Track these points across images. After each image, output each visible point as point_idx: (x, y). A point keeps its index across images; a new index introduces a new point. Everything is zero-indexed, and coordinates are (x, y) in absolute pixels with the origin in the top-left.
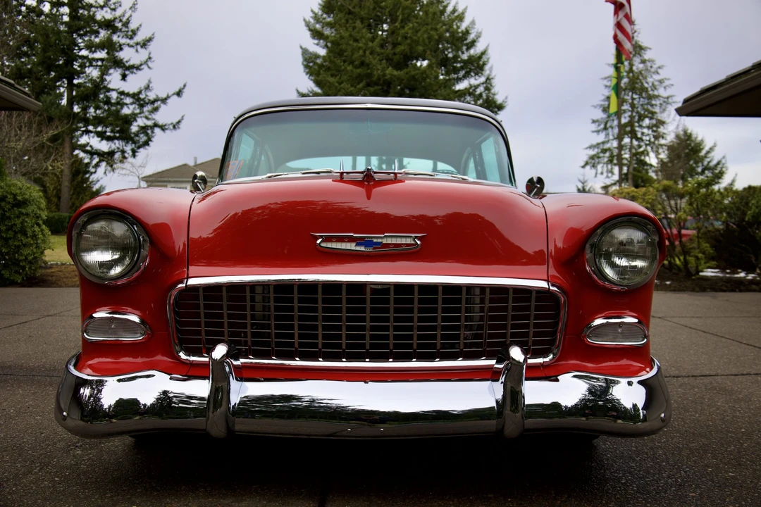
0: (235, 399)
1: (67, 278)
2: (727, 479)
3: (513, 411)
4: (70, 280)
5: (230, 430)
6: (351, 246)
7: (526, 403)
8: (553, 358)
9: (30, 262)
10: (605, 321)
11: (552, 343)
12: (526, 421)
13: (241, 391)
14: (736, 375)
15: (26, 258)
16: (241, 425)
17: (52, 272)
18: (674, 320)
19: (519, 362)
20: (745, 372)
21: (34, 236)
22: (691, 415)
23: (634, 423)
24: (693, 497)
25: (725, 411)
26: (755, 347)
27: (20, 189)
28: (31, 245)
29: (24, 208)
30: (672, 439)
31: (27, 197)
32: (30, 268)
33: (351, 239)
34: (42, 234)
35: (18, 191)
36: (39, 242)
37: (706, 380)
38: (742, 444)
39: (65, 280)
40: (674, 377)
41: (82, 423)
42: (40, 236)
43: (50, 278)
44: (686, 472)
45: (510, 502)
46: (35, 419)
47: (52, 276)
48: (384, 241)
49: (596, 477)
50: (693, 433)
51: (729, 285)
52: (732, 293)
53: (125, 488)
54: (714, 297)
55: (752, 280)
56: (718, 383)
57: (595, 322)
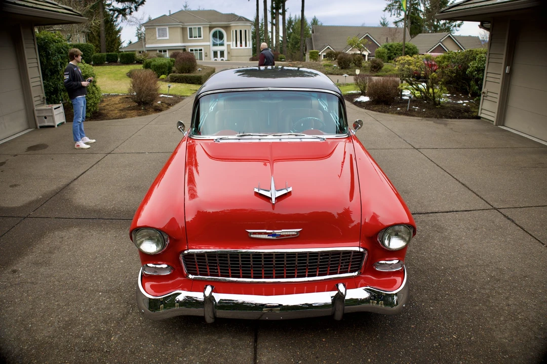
0: (217, 301)
1: (112, 110)
2: (429, 313)
4: (114, 112)
5: (215, 318)
6: (266, 237)
7: (346, 299)
9: (94, 106)
10: (384, 262)
14: (447, 212)
17: (104, 106)
18: (425, 152)
20: (451, 210)
21: (93, 93)
22: (422, 254)
24: (413, 328)
25: (437, 249)
28: (93, 98)
32: (93, 109)
33: (265, 233)
34: (97, 91)
36: (96, 95)
37: (433, 217)
38: (440, 280)
39: (111, 112)
43: (103, 112)
47: (104, 110)
48: (282, 234)
50: (421, 271)
51: (454, 113)
52: (455, 120)
53: (171, 327)
54: (446, 125)
55: (466, 106)
56: (438, 220)
57: (380, 262)
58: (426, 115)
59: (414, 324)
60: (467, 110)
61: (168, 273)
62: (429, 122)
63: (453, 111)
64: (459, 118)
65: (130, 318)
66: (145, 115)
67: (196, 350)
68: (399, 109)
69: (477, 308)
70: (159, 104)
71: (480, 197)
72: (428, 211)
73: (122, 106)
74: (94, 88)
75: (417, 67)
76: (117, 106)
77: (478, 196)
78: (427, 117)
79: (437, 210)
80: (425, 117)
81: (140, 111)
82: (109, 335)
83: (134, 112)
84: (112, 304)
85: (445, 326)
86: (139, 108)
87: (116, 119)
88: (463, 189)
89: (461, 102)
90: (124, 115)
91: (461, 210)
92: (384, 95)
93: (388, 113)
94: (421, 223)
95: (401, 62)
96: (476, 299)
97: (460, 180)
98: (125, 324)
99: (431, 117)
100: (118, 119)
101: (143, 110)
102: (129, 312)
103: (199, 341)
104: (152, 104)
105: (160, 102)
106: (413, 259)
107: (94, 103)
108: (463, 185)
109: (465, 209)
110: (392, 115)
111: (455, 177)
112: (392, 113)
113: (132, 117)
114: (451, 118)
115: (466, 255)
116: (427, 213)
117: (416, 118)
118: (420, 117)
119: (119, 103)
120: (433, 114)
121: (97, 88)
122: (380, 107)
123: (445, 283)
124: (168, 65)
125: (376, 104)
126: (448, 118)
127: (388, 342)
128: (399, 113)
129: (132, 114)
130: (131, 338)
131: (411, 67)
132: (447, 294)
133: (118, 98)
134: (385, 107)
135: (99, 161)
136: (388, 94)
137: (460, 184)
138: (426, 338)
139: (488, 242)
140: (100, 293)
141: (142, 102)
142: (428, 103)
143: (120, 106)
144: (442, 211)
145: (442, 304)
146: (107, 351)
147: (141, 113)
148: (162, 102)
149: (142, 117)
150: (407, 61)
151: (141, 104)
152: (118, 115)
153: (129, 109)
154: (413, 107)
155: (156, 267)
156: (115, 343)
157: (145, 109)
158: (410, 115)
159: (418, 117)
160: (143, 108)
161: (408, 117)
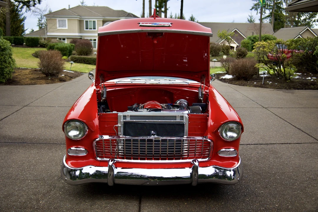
0: (115, 173)
1: (23, 79)
2: (260, 194)
4: (25, 80)
5: (114, 183)
7: (199, 174)
8: (208, 160)
9: (8, 74)
10: (225, 150)
12: (199, 179)
14: (282, 144)
15: (7, 72)
16: (118, 181)
17: (16, 76)
18: (271, 110)
20: (286, 142)
21: (9, 63)
22: (259, 165)
23: (231, 181)
24: (247, 200)
25: (271, 163)
26: (296, 127)
27: (2, 43)
28: (9, 67)
29: (5, 52)
30: (249, 176)
31: (5, 47)
32: (8, 76)
34: (13, 62)
35: (2, 44)
36: (11, 65)
37: (271, 146)
38: (270, 178)
39: (23, 80)
40: (260, 144)
41: (71, 180)
42: (12, 63)
43: (16, 79)
44: (249, 190)
45: (194, 201)
46: (43, 166)
47: (17, 78)
49: (221, 192)
50: (257, 173)
51: (301, 86)
52: (302, 90)
53: (82, 196)
54: (293, 93)
55: (313, 81)
56: (274, 148)
57: (222, 150)
58: (277, 87)
59: (248, 198)
60: (313, 84)
61: (85, 154)
62: (278, 92)
63: (300, 84)
64: (305, 89)
65: (53, 192)
66: (52, 83)
67: (100, 207)
68: (255, 83)
69: (296, 193)
70: (63, 76)
71: (311, 136)
72: (268, 143)
74: (10, 60)
75: (269, 50)
76: (27, 76)
77: (310, 135)
78: (278, 88)
79: (275, 142)
80: (276, 89)
81: (47, 81)
82: (38, 201)
83: (43, 81)
84: (38, 186)
85: (271, 201)
86: (46, 78)
87: (27, 85)
88: (298, 131)
89: (310, 78)
90: (34, 82)
91: (294, 143)
92: (243, 73)
93: (246, 86)
94: (261, 149)
95: (257, 46)
96: (295, 188)
97: (297, 126)
98: (49, 195)
99: (282, 89)
100: (29, 85)
101: (50, 80)
102: (51, 190)
103: (102, 203)
104: (58, 76)
105: (63, 75)
106: (253, 167)
107: (10, 72)
108: (299, 129)
109: (297, 142)
110: (250, 87)
111: (293, 124)
112: (250, 86)
113: (41, 84)
114: (298, 89)
115: (293, 166)
116: (267, 144)
117: (268, 89)
118: (272, 88)
119: (29, 74)
120: (283, 86)
121: (12, 60)
122: (240, 82)
123: (274, 180)
124: (69, 49)
125: (237, 80)
126: (296, 89)
127: (230, 206)
128: (255, 86)
129: (41, 82)
130: (54, 202)
131: (265, 49)
132: (275, 185)
133: (28, 71)
134: (245, 82)
135: (18, 110)
136: (247, 72)
137: (296, 129)
138: (256, 205)
139: (311, 160)
140: (29, 181)
141: (50, 74)
142: (280, 78)
143: (31, 77)
144: (279, 143)
145: (270, 190)
146: (37, 208)
147: (49, 82)
148: (65, 75)
149: (50, 84)
150: (262, 45)
151: (49, 75)
152: (29, 82)
153: (38, 78)
154: (268, 82)
155: (77, 150)
156: (43, 204)
157: (52, 79)
158: (264, 87)
159: (271, 88)
160: (50, 78)
161: (263, 89)
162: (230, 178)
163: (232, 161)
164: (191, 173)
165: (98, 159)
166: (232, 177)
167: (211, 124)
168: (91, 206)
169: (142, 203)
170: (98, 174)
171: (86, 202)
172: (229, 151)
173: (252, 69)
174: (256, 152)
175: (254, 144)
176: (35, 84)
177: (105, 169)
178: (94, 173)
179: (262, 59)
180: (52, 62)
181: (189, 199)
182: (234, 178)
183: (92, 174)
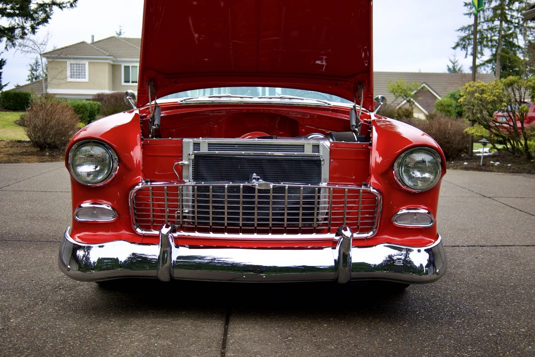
0: (174, 258)
2: (485, 313)
3: (344, 267)
5: (172, 277)
7: (352, 262)
8: (373, 234)
10: (407, 211)
11: (373, 224)
12: (352, 273)
13: (178, 253)
16: (179, 274)
18: (502, 200)
19: (348, 237)
22: (480, 274)
23: (420, 275)
24: (458, 322)
30: (460, 289)
37: (503, 249)
38: (506, 293)
40: (481, 246)
41: (79, 272)
44: (460, 309)
46: (24, 271)
50: (477, 285)
56: (511, 252)
57: (400, 213)
58: (511, 171)
59: (460, 320)
61: (110, 219)
62: (515, 177)
65: (39, 307)
66: (52, 161)
67: (139, 328)
68: (465, 163)
72: (497, 245)
73: (11, 151)
75: (494, 96)
76: (2, 150)
78: (513, 172)
80: (510, 172)
81: (42, 157)
83: (35, 158)
84: (10, 298)
85: (509, 323)
86: (41, 153)
90: (14, 160)
93: (448, 168)
94: (483, 253)
95: (468, 91)
98: (32, 311)
99: (522, 173)
100: (5, 163)
101: (49, 156)
102: (37, 304)
103: (144, 322)
106: (467, 277)
112: (455, 169)
113: (29, 162)
117: (493, 173)
118: (502, 172)
119: (6, 147)
120: (524, 169)
123: (514, 295)
128: (466, 168)
129: (30, 160)
131: (484, 96)
132: (516, 302)
133: (4, 143)
136: (448, 142)
138: (478, 329)
141: (47, 144)
143: (8, 151)
144: (521, 245)
145: (506, 308)
146: (3, 329)
147: (45, 160)
149: (47, 163)
150: (478, 87)
151: (45, 147)
152: (5, 159)
153: (22, 154)
154: (492, 162)
155: (94, 207)
156: (16, 324)
157: (52, 156)
158: (485, 171)
159: (498, 172)
160: (47, 154)
161: (482, 172)
162: (419, 270)
163: (422, 236)
164: (335, 260)
165: (139, 231)
166: (424, 268)
167: (376, 161)
168: (121, 326)
169: (231, 323)
170: (137, 261)
171: (111, 321)
172: (415, 214)
173: (458, 138)
174: (473, 256)
175: (468, 246)
176: (16, 163)
177: (152, 251)
178: (129, 258)
179: (479, 115)
180: (54, 121)
181: (332, 319)
182: (426, 271)
183: (125, 261)
